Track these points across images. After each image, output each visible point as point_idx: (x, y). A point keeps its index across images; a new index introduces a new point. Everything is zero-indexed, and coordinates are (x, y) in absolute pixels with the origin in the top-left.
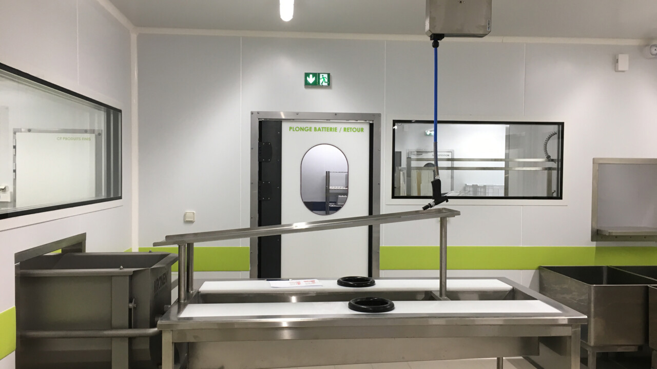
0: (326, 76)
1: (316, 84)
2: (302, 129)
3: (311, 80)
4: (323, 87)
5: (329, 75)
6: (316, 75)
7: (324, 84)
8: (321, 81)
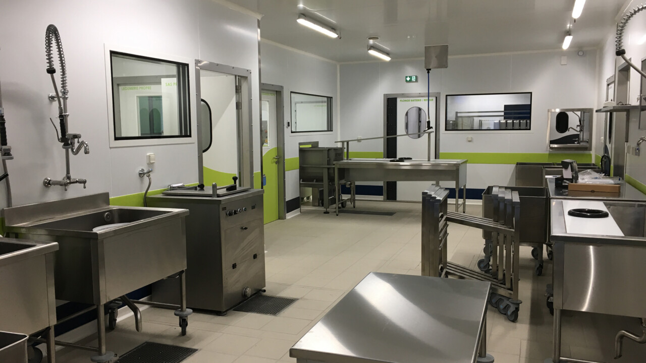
0: (415, 77)
1: (410, 81)
2: (406, 101)
3: (408, 79)
4: (413, 82)
5: (416, 76)
6: (411, 77)
7: (414, 81)
8: (413, 79)
